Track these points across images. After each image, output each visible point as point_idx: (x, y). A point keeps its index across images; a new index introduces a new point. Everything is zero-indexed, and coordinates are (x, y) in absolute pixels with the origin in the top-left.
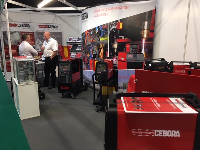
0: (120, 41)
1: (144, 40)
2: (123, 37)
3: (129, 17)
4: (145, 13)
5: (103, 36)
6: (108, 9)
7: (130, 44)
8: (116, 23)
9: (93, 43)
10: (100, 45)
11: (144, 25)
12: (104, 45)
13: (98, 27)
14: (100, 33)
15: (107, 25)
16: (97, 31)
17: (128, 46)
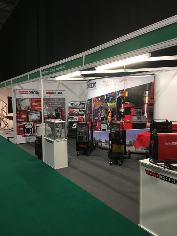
0: (126, 106)
1: (146, 105)
2: (129, 103)
3: (133, 87)
4: (146, 85)
5: (111, 102)
6: (115, 81)
7: (135, 109)
8: (122, 92)
9: (101, 108)
10: (108, 110)
11: (146, 94)
12: (112, 109)
13: (106, 95)
14: (108, 99)
15: (114, 93)
16: (105, 98)
17: (133, 110)
